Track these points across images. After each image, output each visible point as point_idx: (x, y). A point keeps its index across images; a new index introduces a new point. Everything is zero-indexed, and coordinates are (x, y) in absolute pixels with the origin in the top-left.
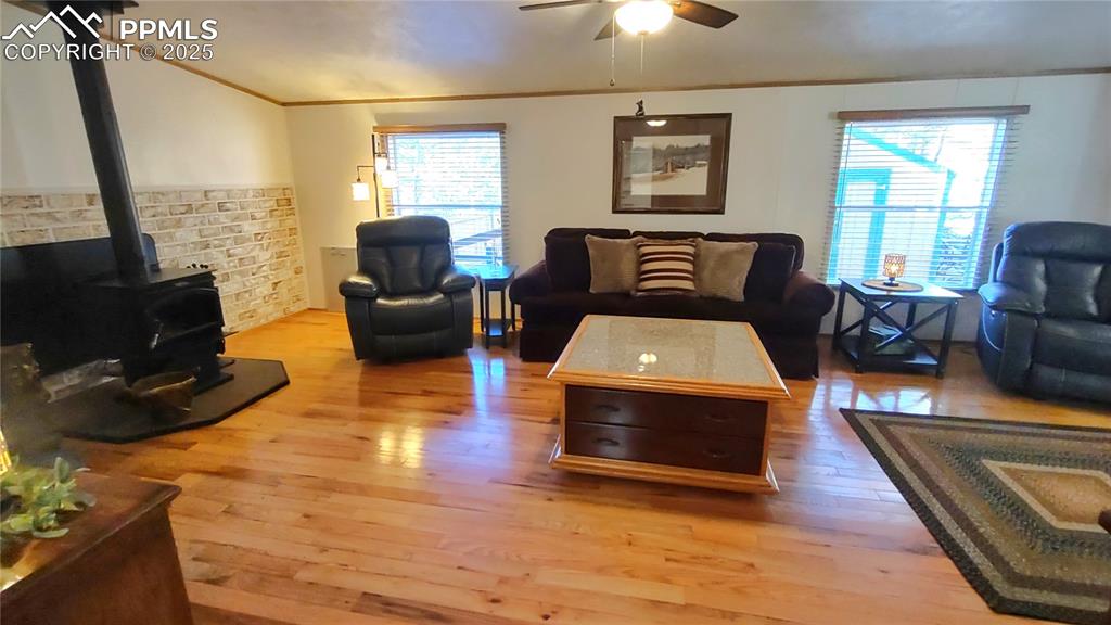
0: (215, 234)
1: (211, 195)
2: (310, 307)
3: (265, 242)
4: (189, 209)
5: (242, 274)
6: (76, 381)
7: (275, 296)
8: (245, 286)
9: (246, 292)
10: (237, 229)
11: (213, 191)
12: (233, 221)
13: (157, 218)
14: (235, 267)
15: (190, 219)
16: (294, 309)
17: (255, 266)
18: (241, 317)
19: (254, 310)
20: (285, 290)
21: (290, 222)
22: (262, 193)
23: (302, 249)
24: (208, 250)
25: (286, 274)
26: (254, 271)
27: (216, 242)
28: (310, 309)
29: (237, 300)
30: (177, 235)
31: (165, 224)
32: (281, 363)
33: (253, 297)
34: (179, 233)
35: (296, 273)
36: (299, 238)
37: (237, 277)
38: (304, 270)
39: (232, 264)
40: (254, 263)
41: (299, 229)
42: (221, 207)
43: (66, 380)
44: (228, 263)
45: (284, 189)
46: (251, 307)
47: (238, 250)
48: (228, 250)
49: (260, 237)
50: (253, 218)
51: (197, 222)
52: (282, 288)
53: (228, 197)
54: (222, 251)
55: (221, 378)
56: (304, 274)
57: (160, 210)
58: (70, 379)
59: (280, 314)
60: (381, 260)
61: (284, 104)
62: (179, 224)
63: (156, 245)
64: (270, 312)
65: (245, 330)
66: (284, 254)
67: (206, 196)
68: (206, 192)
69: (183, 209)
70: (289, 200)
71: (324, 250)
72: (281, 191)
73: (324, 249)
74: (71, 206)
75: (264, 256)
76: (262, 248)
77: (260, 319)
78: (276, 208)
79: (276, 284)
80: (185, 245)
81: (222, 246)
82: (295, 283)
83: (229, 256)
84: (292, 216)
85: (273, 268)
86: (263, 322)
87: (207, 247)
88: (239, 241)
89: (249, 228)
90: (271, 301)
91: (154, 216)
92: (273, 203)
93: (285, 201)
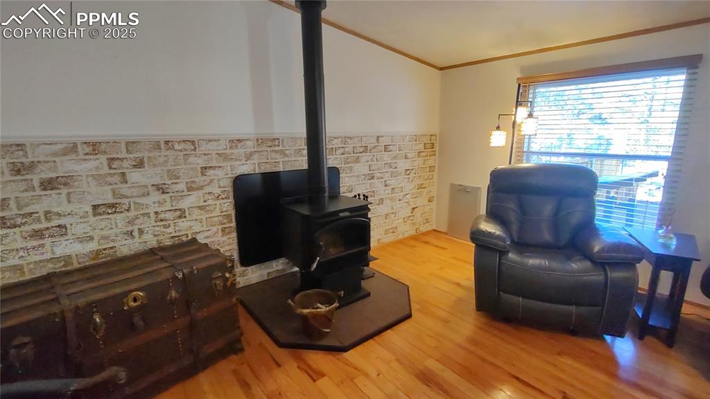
0: (379, 169)
1: (381, 139)
2: (434, 228)
3: (412, 176)
4: (366, 149)
5: (392, 199)
6: (280, 267)
7: (412, 218)
8: (393, 208)
9: (392, 213)
10: (394, 166)
11: (382, 136)
12: (392, 160)
13: (344, 156)
14: (388, 194)
15: (365, 157)
16: (423, 229)
17: (402, 194)
18: (386, 232)
19: (396, 227)
20: (419, 214)
21: (431, 162)
22: (415, 138)
23: (436, 183)
24: (373, 181)
25: (422, 201)
26: (401, 198)
27: (379, 175)
28: (434, 230)
29: (386, 219)
30: (355, 168)
31: (349, 160)
32: (408, 287)
33: (396, 218)
34: (356, 167)
35: (429, 201)
36: (435, 174)
37: (388, 201)
38: (435, 199)
39: (386, 192)
40: (402, 192)
41: (436, 167)
42: (386, 148)
43: (274, 266)
44: (385, 191)
45: (431, 135)
46: (394, 225)
47: (392, 182)
48: (385, 181)
49: (409, 172)
50: (406, 157)
51: (369, 160)
52: (418, 213)
53: (392, 142)
54: (382, 182)
55: (362, 294)
56: (434, 203)
57: (347, 150)
58: (277, 266)
59: (412, 232)
60: (511, 206)
61: (441, 69)
62: (357, 160)
63: (341, 176)
64: (406, 230)
65: (387, 242)
66: (423, 186)
67: (377, 140)
68: (378, 137)
69: (361, 150)
70: (433, 144)
71: (453, 186)
72: (428, 137)
73: (453, 184)
74: (295, 146)
75: (409, 187)
76: (409, 181)
77: (399, 234)
78: (423, 150)
79: (414, 208)
80: (358, 176)
81: (382, 178)
82: (427, 209)
83: (386, 186)
84: (434, 157)
85: (415, 196)
86: (401, 237)
87: (373, 178)
88: (394, 175)
89: (402, 165)
90: (408, 222)
91: (343, 154)
92: (421, 147)
93: (431, 145)
